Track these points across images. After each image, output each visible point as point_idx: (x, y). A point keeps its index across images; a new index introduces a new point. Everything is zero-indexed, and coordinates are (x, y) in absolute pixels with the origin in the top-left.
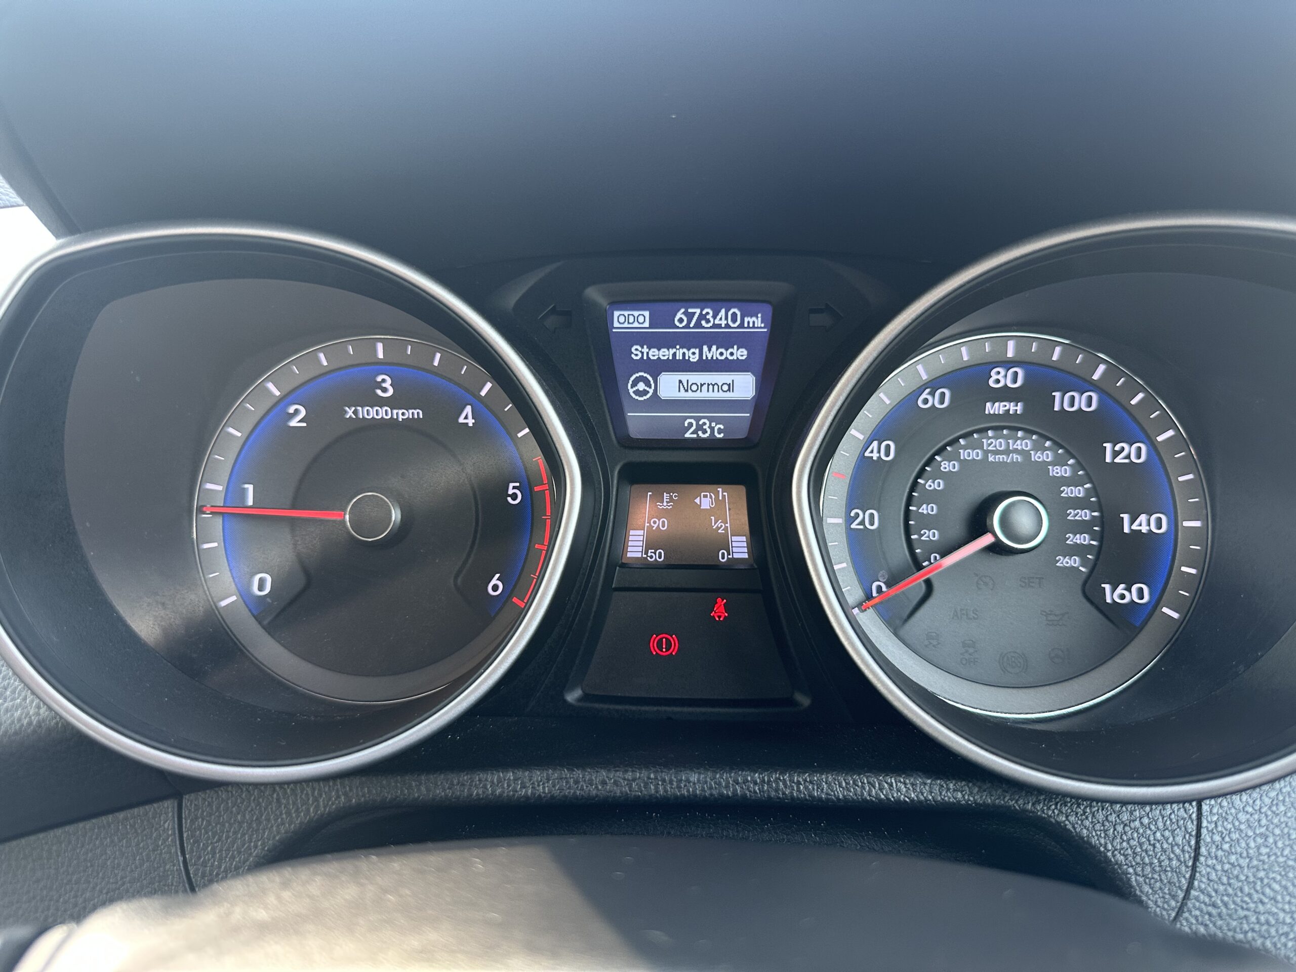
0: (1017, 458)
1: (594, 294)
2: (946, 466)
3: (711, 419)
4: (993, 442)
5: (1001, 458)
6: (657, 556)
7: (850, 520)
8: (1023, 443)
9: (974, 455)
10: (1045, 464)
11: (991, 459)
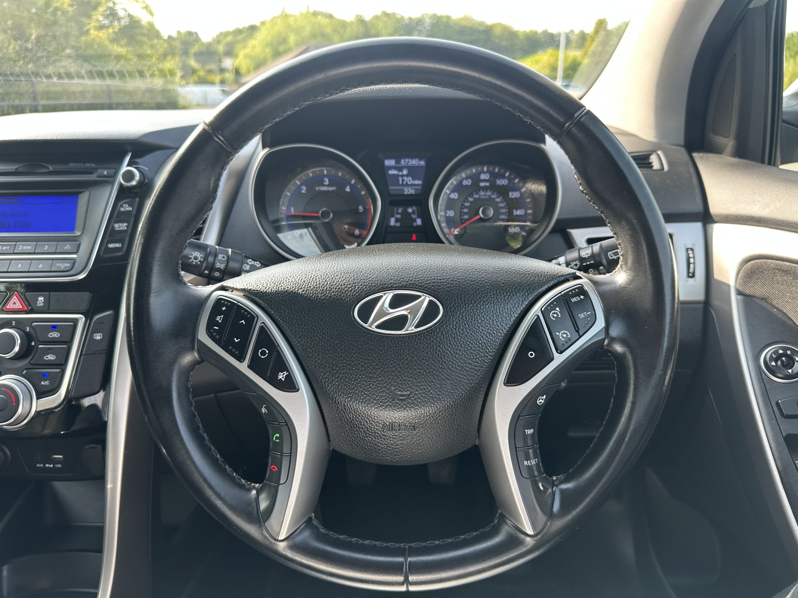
0: (487, 197)
1: (380, 156)
2: (471, 199)
3: (412, 189)
4: (482, 193)
5: (484, 197)
6: (398, 224)
7: (446, 213)
8: (489, 193)
9: (476, 196)
10: (494, 199)
11: (481, 197)
